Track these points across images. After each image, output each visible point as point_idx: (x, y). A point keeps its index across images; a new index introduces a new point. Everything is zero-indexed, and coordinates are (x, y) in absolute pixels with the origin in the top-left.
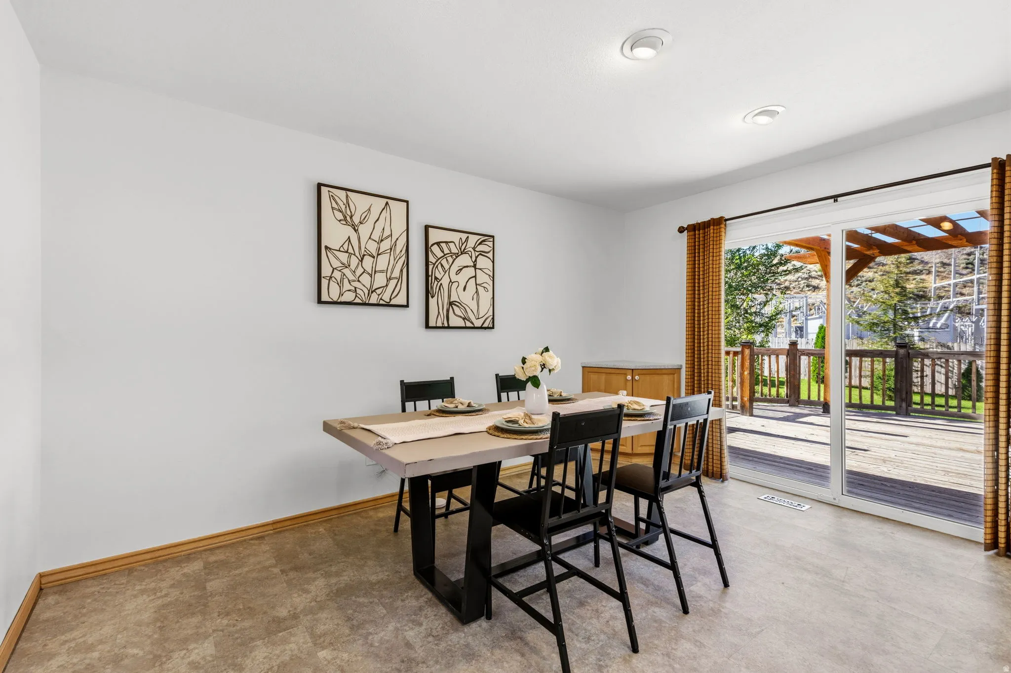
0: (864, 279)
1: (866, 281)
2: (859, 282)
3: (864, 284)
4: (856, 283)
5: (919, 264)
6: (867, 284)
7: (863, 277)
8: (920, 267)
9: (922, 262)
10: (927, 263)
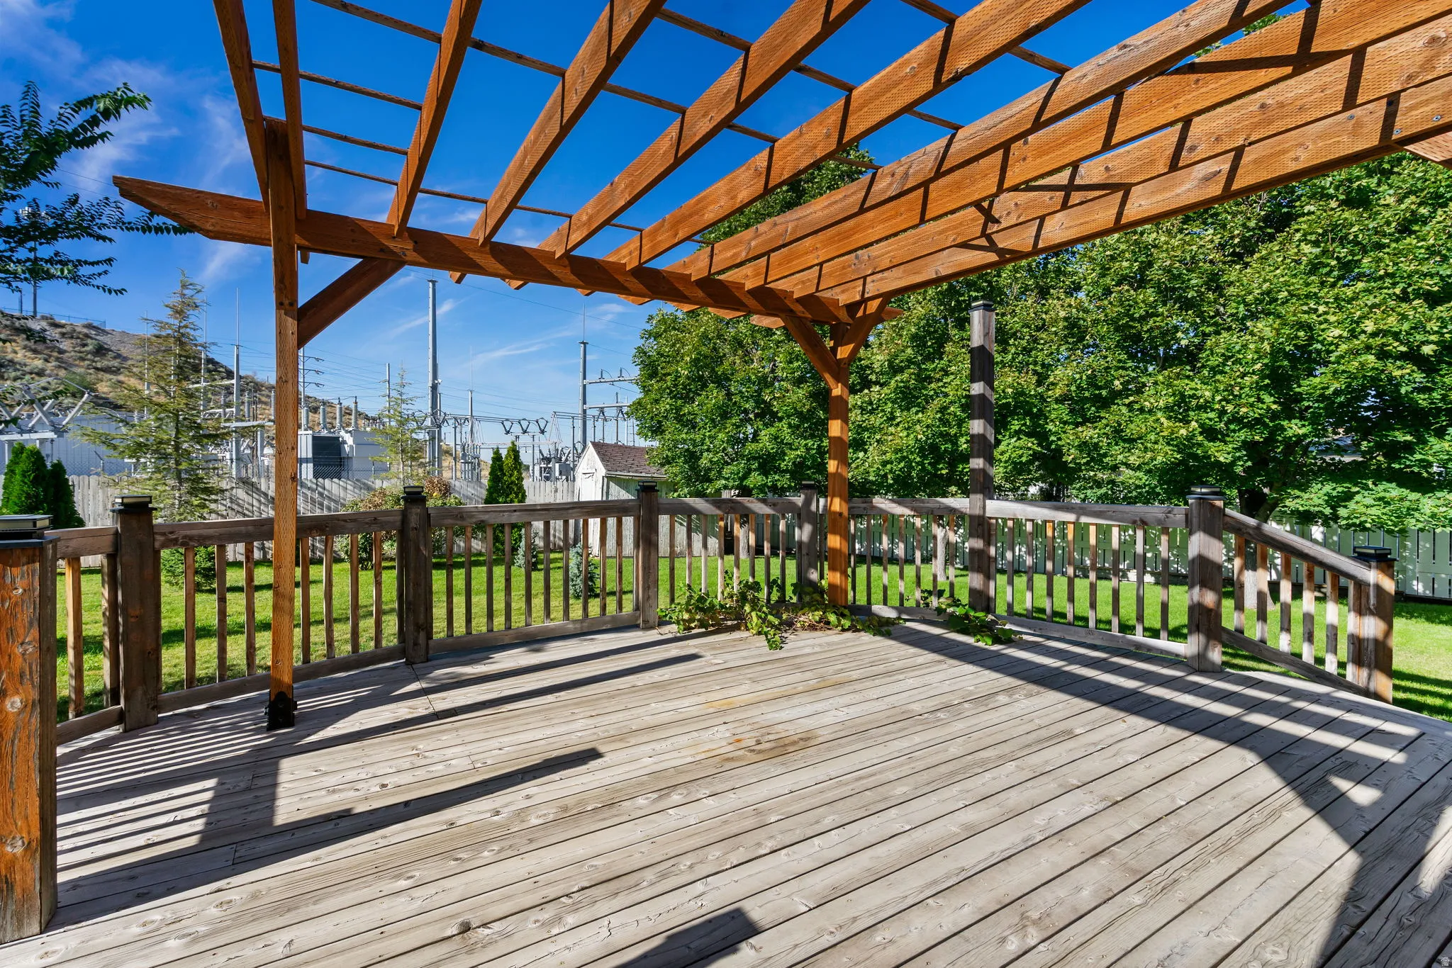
0: (27, 369)
1: (31, 373)
2: (19, 373)
3: (28, 377)
4: (13, 374)
5: (115, 358)
6: (33, 379)
7: (25, 365)
8: (116, 363)
9: (118, 356)
10: (125, 359)
